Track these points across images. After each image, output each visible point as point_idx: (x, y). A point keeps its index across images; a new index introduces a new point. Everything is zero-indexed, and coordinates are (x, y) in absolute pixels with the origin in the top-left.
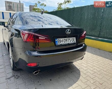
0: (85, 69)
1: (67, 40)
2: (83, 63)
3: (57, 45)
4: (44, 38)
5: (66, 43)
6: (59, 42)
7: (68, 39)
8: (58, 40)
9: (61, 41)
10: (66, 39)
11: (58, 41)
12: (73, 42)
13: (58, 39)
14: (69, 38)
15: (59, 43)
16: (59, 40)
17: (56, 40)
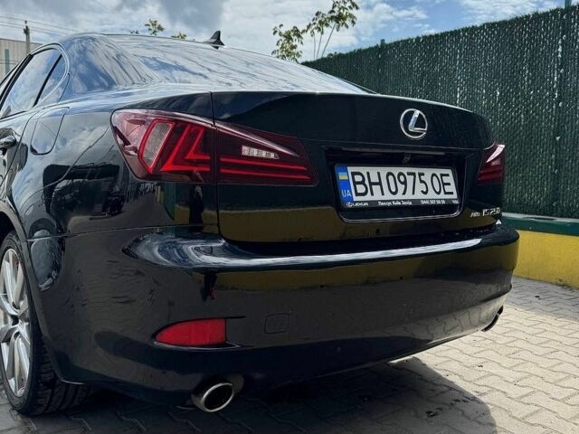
0: (514, 391)
1: (405, 183)
2: (488, 361)
3: (349, 205)
4: (272, 156)
5: (399, 196)
6: (361, 189)
7: (414, 174)
8: (353, 174)
9: (371, 184)
10: (400, 174)
11: (355, 183)
12: (442, 196)
13: (351, 169)
14: (417, 171)
15: (357, 194)
16: (358, 178)
17: (342, 176)
